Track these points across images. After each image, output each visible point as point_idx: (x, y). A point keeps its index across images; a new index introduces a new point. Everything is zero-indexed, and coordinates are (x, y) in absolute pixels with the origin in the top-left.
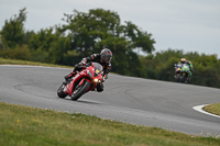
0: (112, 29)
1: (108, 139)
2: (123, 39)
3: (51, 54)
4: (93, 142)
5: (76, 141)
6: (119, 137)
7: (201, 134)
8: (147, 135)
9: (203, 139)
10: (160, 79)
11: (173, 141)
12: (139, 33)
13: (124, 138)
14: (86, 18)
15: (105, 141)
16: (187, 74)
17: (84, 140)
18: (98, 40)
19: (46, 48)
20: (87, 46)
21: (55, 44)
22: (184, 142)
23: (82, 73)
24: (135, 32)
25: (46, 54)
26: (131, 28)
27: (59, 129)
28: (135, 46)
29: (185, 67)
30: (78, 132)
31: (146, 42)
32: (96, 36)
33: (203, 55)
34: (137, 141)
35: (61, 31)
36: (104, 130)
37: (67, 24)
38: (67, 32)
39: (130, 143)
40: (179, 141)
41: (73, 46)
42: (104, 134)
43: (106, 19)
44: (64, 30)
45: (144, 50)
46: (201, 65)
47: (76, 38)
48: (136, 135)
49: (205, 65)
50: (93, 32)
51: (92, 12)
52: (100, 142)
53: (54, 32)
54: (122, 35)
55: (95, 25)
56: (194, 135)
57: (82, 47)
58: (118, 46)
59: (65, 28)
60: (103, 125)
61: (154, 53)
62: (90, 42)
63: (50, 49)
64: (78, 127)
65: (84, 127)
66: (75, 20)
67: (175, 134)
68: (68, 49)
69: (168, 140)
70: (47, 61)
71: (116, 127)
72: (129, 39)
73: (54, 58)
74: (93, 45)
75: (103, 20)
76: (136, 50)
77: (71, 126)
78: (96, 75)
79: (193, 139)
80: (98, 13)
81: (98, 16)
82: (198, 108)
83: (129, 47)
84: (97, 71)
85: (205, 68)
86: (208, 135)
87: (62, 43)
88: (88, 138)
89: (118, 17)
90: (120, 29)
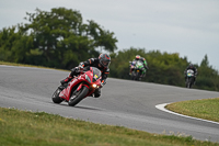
0: (74, 28)
1: (71, 138)
2: (85, 38)
3: (14, 53)
4: (56, 141)
5: (39, 140)
6: (82, 135)
7: (164, 133)
8: (110, 134)
9: (165, 137)
10: (122, 78)
11: (136, 139)
12: (101, 31)
13: (88, 137)
14: (48, 16)
15: (67, 139)
16: (141, 71)
17: (47, 139)
18: (60, 39)
19: (9, 47)
20: (49, 45)
21: (17, 42)
22: (147, 141)
23: (80, 78)
24: (98, 31)
25: (9, 53)
26: (93, 27)
27: (22, 128)
28: (97, 45)
29: (139, 64)
30: (41, 131)
31: (108, 41)
32: (58, 35)
33: (166, 54)
34: (100, 140)
35: (23, 30)
36: (67, 129)
37: (30, 23)
38: (30, 31)
39: (93, 142)
40: (141, 140)
41: (35, 45)
42: (67, 133)
43: (68, 18)
44: (27, 29)
45: (106, 49)
46: (163, 64)
47: (39, 37)
48: (99, 134)
49: (167, 63)
50: (56, 31)
51: (54, 10)
52: (64, 141)
53: (16, 31)
54: (84, 34)
55: (57, 24)
56: (156, 134)
57: (44, 46)
58: (80, 45)
59: (28, 27)
60: (66, 124)
61: (116, 51)
62: (52, 41)
63: (13, 48)
64: (42, 126)
65: (46, 126)
66: (38, 19)
67: (137, 133)
68: (30, 48)
69: (131, 139)
70: (10, 60)
71: (79, 126)
72: (91, 38)
73: (17, 57)
74: (56, 44)
75: (65, 18)
76: (98, 49)
77: (34, 124)
78: (94, 81)
79: (156, 138)
80: (60, 11)
81: (60, 15)
82: (161, 107)
83: (92, 46)
84: (96, 77)
85: (166, 67)
86: (171, 133)
87: (24, 42)
88: (52, 137)
89: (80, 16)
90: (82, 28)
